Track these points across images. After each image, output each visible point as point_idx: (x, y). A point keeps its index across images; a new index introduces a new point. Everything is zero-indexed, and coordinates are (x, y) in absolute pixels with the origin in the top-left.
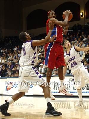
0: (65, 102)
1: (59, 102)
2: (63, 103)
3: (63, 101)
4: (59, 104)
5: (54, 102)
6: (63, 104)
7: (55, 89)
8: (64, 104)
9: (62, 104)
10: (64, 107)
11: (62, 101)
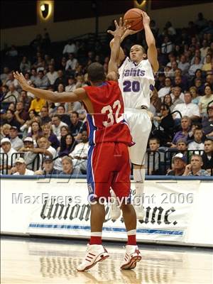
0: (73, 258)
1: (56, 258)
2: (67, 259)
3: (68, 255)
4: (54, 261)
5: (41, 257)
6: (67, 263)
7: (45, 217)
8: (70, 262)
9: (65, 262)
10: (68, 273)
11: (65, 255)
